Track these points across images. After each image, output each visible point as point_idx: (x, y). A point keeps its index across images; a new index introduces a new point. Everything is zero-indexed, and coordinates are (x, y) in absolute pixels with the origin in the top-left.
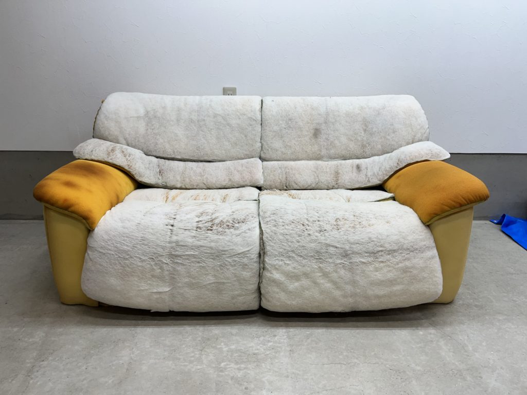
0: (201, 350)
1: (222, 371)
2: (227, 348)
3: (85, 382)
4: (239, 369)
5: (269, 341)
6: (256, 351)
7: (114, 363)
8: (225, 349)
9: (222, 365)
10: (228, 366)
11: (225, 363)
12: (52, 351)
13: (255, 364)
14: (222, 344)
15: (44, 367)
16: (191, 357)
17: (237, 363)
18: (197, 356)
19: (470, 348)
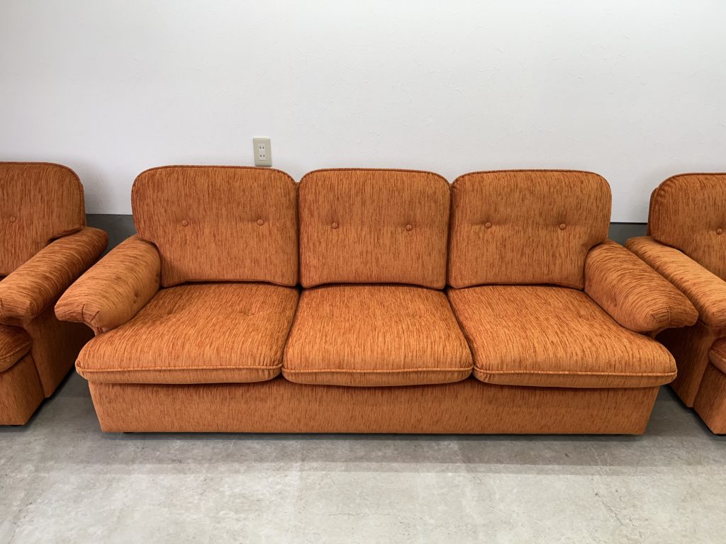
0: (202, 494)
1: (219, 522)
2: (230, 492)
3: (72, 532)
4: (238, 520)
5: (278, 483)
6: (261, 497)
7: (105, 508)
8: (227, 493)
9: (222, 513)
10: (227, 516)
11: (224, 512)
12: (40, 492)
13: (257, 513)
14: (226, 486)
15: (32, 512)
16: (189, 503)
17: (237, 512)
18: (196, 501)
19: (497, 496)
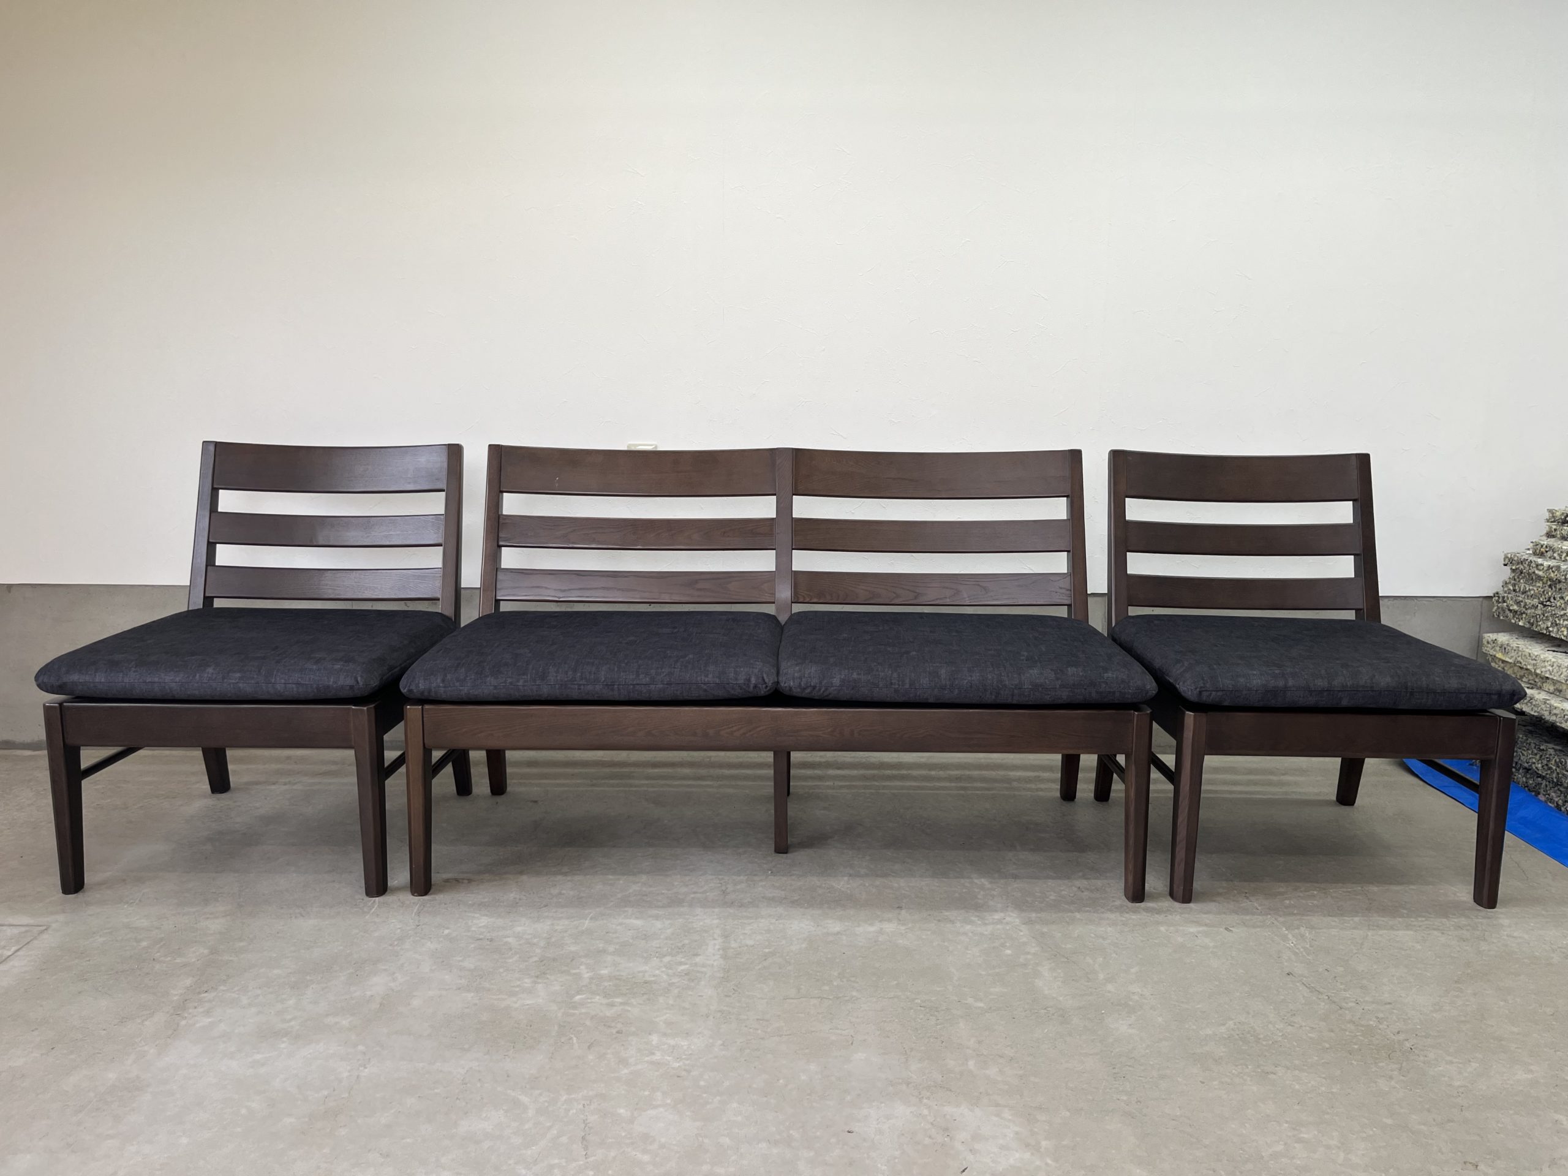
0: (537, 977)
1: (575, 1008)
2: (591, 974)
3: (293, 1023)
4: (612, 1005)
5: (681, 963)
6: (652, 979)
7: (355, 994)
8: (586, 975)
9: (577, 998)
10: (589, 1001)
11: (583, 996)
12: (224, 978)
13: (645, 997)
14: (582, 967)
15: (210, 1001)
16: (515, 986)
17: (606, 995)
18: (528, 985)
19: (1101, 976)
